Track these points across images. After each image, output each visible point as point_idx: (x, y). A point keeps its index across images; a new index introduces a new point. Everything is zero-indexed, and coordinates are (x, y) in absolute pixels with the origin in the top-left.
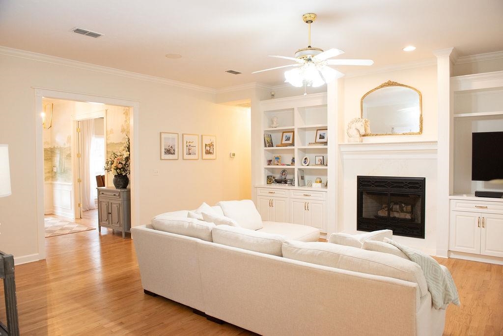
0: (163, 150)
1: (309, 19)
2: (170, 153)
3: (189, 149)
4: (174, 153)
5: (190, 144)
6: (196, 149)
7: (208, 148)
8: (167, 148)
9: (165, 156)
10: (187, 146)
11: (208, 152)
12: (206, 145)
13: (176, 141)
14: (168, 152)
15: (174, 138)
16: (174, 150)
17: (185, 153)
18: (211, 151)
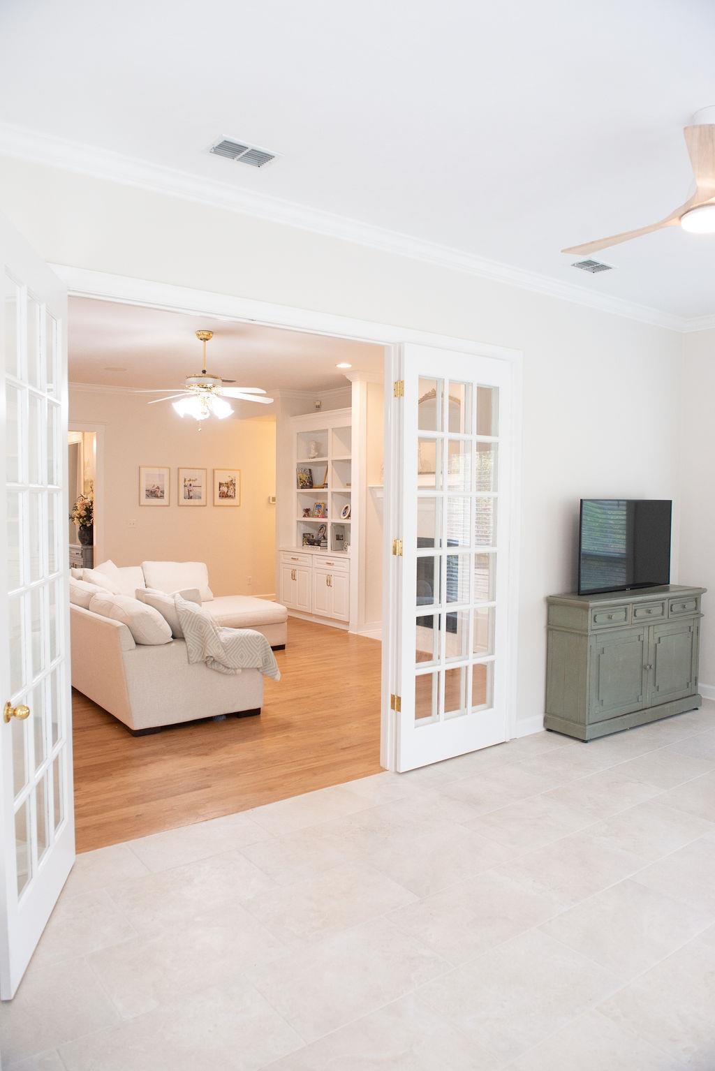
0: (143, 493)
1: (203, 337)
2: (157, 497)
3: (189, 491)
4: (162, 497)
5: (191, 482)
6: (203, 490)
7: (224, 489)
8: (150, 488)
9: (145, 501)
10: (185, 486)
11: (224, 495)
12: (220, 484)
13: (166, 478)
14: (153, 494)
15: (163, 475)
16: (162, 492)
17: (182, 495)
18: (230, 493)
